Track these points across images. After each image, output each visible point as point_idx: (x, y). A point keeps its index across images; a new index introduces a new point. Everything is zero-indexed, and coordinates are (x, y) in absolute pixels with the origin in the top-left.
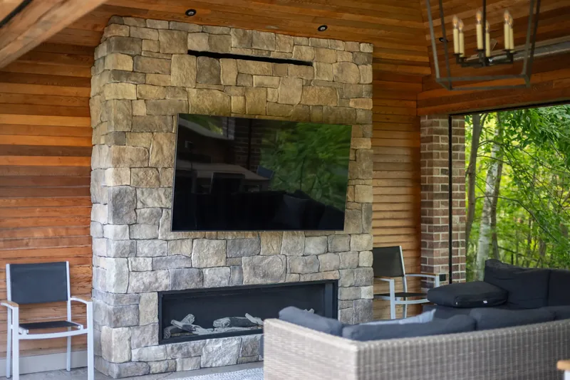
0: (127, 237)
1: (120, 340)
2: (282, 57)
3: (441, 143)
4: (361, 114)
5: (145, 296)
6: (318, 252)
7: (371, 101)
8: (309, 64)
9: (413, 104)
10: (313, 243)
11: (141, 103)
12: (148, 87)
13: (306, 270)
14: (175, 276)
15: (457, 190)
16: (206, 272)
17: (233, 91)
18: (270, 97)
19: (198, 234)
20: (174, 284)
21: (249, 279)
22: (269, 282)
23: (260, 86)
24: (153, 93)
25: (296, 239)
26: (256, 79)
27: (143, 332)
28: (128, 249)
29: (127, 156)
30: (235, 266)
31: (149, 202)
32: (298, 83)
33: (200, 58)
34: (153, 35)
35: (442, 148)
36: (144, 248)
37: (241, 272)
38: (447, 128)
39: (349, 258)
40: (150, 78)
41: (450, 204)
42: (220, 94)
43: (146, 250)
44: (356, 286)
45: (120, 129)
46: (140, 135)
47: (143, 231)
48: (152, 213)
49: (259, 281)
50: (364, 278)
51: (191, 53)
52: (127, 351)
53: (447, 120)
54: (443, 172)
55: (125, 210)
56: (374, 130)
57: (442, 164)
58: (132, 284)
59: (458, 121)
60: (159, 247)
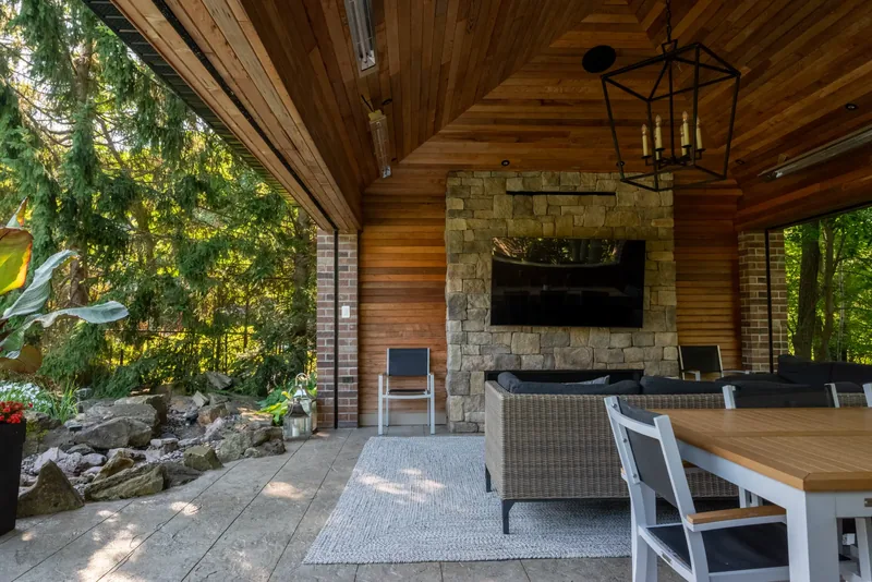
0: (460, 329)
1: (455, 405)
2: (587, 190)
3: (757, 255)
4: (662, 232)
5: (473, 373)
6: (622, 346)
7: (672, 220)
8: (613, 194)
10: (619, 339)
11: (470, 232)
12: (475, 221)
13: (611, 361)
14: (498, 360)
15: (777, 296)
16: (524, 358)
17: (544, 219)
18: (576, 222)
19: (517, 328)
20: (497, 365)
21: (560, 365)
22: (578, 368)
23: (568, 214)
24: (479, 224)
25: (601, 335)
26: (565, 209)
27: (472, 401)
28: (460, 338)
29: (460, 271)
30: (548, 354)
31: (477, 304)
32: (602, 210)
33: (517, 197)
34: (478, 183)
35: (759, 259)
36: (473, 338)
37: (553, 359)
38: (764, 241)
39: (654, 352)
40: (476, 214)
41: (770, 309)
42: (533, 222)
43: (475, 340)
45: (455, 252)
46: (470, 256)
47: (472, 325)
48: (479, 313)
49: (568, 367)
50: (669, 369)
51: (509, 193)
52: (461, 413)
53: (763, 235)
54: (760, 280)
55: (457, 309)
56: (676, 245)
57: (759, 273)
58: (464, 364)
59: (775, 234)
60: (485, 338)
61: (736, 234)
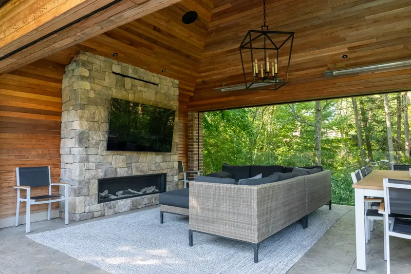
0: (85, 153)
1: (80, 202)
2: (148, 81)
3: (195, 122)
4: (175, 107)
5: (92, 181)
6: (160, 162)
7: (178, 102)
8: (157, 85)
9: (186, 107)
10: (158, 158)
11: (92, 92)
12: (95, 85)
13: (156, 169)
14: (106, 171)
15: (201, 140)
16: (118, 170)
17: (130, 92)
18: (144, 96)
19: (116, 152)
20: (105, 175)
21: (135, 173)
22: (142, 174)
23: (140, 91)
24: (98, 88)
25: (152, 156)
26: (139, 88)
27: (91, 198)
28: (85, 159)
29: (86, 115)
30: (129, 167)
31: (95, 137)
32: (154, 92)
33: (118, 76)
34: (98, 62)
35: (196, 124)
36: (92, 159)
37: (132, 170)
38: (198, 117)
39: (170, 164)
40: (96, 81)
41: (199, 145)
42: (125, 92)
43: (93, 160)
44: (173, 176)
45: (83, 103)
46: (91, 106)
47: (92, 151)
48: (96, 143)
49: (139, 174)
50: (175, 172)
51: (113, 73)
52: (83, 207)
53: (197, 114)
55: (84, 140)
56: (179, 114)
57: (196, 130)
58: (86, 176)
59: (202, 114)
60: (99, 158)
61: (187, 112)
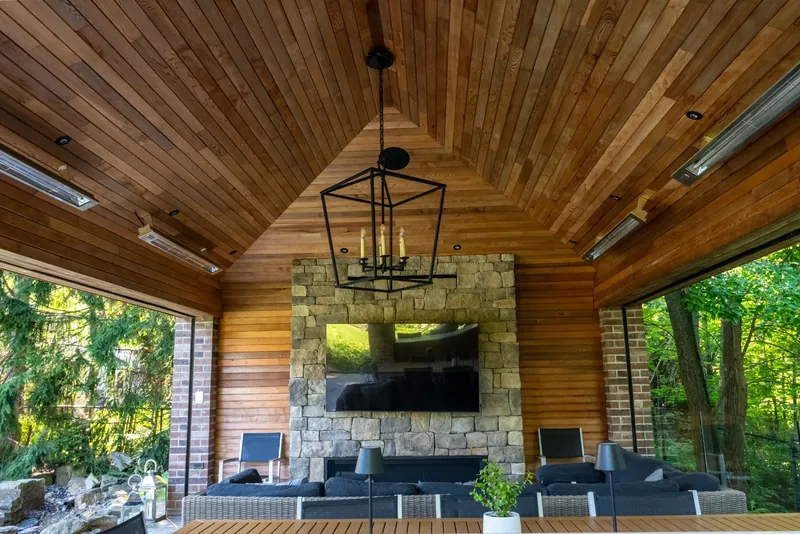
0: (300, 415)
3: (614, 332)
4: (504, 313)
5: (313, 460)
6: (465, 431)
7: (514, 301)
8: (454, 276)
10: (461, 423)
11: (312, 318)
12: (317, 307)
13: (453, 446)
14: (337, 445)
15: (638, 375)
16: (363, 444)
17: (384, 304)
18: (417, 305)
19: (356, 414)
20: (336, 451)
21: (400, 451)
22: (420, 454)
23: (408, 298)
24: (321, 310)
25: (442, 419)
28: (300, 424)
29: (301, 357)
30: (388, 440)
31: (317, 389)
32: (442, 293)
33: (358, 282)
34: (321, 270)
35: (616, 337)
36: (313, 424)
37: (394, 445)
38: (621, 318)
39: (496, 437)
40: (319, 300)
41: (631, 389)
42: (373, 307)
43: (315, 425)
44: (506, 462)
45: (296, 337)
46: (311, 341)
47: (313, 411)
48: (319, 397)
49: (409, 453)
50: (513, 455)
51: (350, 279)
53: (620, 311)
54: (619, 359)
55: (297, 395)
56: (518, 325)
57: (618, 352)
58: (304, 451)
59: (634, 311)
60: (324, 423)
61: (596, 311)
